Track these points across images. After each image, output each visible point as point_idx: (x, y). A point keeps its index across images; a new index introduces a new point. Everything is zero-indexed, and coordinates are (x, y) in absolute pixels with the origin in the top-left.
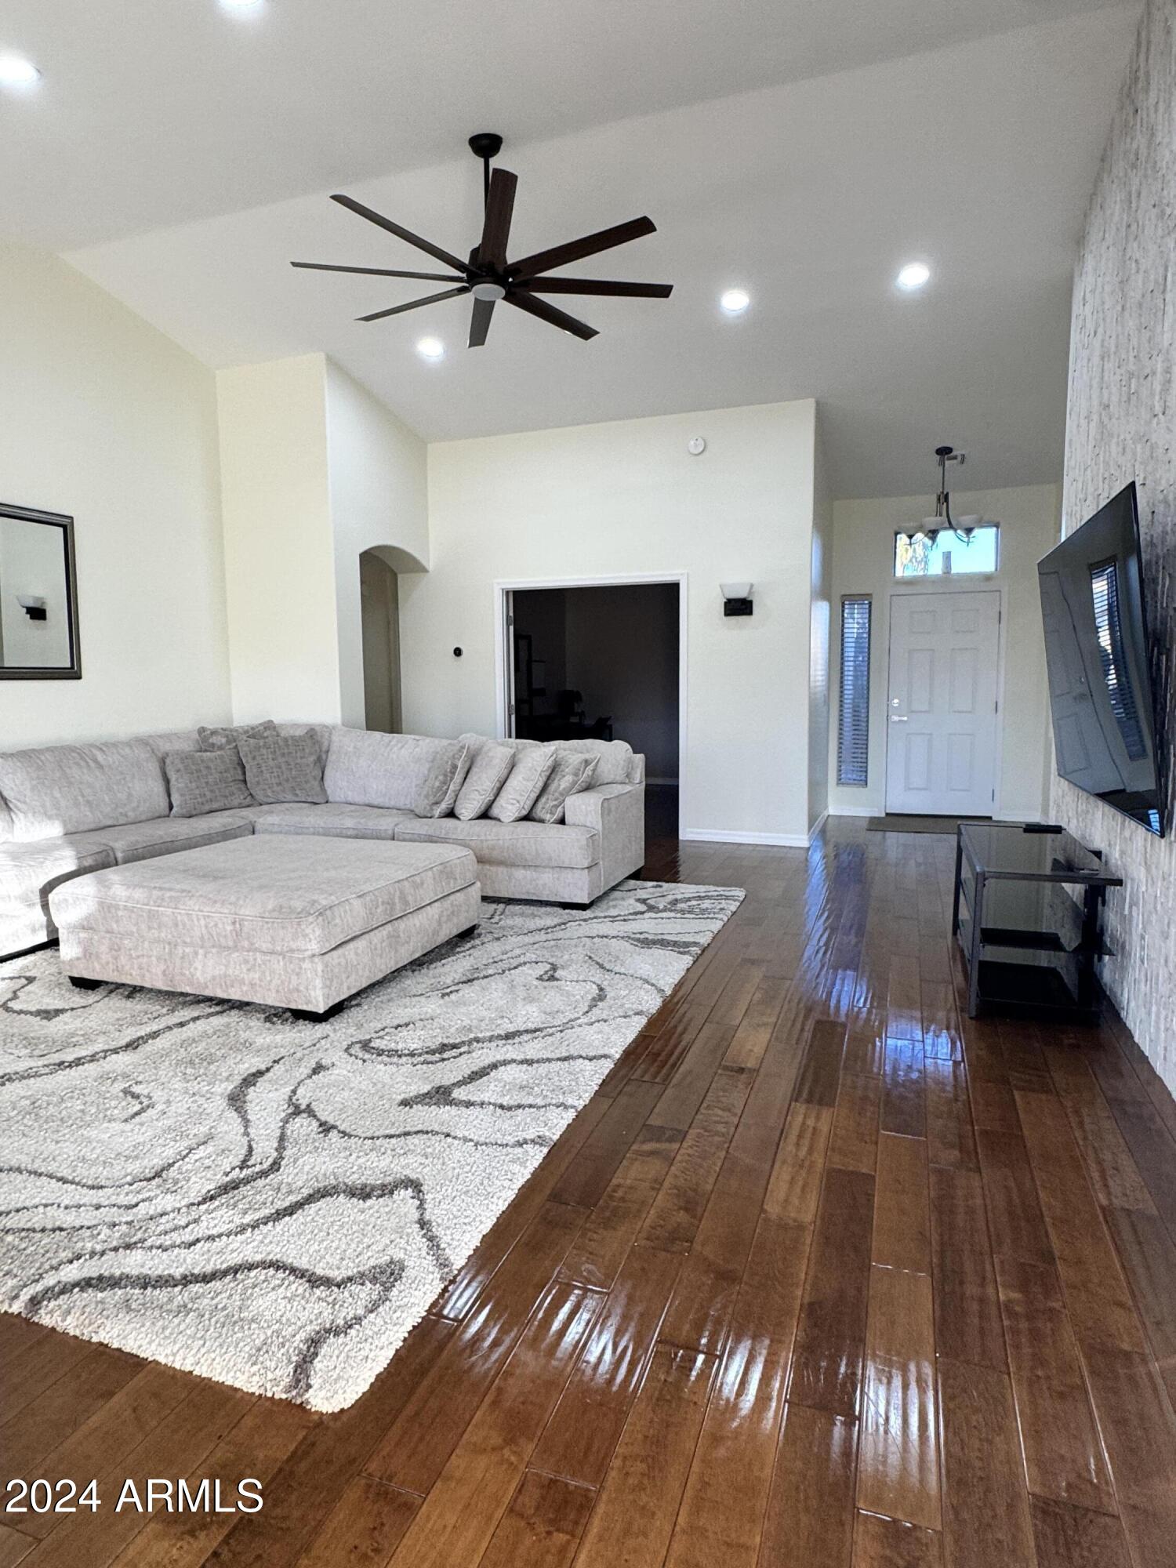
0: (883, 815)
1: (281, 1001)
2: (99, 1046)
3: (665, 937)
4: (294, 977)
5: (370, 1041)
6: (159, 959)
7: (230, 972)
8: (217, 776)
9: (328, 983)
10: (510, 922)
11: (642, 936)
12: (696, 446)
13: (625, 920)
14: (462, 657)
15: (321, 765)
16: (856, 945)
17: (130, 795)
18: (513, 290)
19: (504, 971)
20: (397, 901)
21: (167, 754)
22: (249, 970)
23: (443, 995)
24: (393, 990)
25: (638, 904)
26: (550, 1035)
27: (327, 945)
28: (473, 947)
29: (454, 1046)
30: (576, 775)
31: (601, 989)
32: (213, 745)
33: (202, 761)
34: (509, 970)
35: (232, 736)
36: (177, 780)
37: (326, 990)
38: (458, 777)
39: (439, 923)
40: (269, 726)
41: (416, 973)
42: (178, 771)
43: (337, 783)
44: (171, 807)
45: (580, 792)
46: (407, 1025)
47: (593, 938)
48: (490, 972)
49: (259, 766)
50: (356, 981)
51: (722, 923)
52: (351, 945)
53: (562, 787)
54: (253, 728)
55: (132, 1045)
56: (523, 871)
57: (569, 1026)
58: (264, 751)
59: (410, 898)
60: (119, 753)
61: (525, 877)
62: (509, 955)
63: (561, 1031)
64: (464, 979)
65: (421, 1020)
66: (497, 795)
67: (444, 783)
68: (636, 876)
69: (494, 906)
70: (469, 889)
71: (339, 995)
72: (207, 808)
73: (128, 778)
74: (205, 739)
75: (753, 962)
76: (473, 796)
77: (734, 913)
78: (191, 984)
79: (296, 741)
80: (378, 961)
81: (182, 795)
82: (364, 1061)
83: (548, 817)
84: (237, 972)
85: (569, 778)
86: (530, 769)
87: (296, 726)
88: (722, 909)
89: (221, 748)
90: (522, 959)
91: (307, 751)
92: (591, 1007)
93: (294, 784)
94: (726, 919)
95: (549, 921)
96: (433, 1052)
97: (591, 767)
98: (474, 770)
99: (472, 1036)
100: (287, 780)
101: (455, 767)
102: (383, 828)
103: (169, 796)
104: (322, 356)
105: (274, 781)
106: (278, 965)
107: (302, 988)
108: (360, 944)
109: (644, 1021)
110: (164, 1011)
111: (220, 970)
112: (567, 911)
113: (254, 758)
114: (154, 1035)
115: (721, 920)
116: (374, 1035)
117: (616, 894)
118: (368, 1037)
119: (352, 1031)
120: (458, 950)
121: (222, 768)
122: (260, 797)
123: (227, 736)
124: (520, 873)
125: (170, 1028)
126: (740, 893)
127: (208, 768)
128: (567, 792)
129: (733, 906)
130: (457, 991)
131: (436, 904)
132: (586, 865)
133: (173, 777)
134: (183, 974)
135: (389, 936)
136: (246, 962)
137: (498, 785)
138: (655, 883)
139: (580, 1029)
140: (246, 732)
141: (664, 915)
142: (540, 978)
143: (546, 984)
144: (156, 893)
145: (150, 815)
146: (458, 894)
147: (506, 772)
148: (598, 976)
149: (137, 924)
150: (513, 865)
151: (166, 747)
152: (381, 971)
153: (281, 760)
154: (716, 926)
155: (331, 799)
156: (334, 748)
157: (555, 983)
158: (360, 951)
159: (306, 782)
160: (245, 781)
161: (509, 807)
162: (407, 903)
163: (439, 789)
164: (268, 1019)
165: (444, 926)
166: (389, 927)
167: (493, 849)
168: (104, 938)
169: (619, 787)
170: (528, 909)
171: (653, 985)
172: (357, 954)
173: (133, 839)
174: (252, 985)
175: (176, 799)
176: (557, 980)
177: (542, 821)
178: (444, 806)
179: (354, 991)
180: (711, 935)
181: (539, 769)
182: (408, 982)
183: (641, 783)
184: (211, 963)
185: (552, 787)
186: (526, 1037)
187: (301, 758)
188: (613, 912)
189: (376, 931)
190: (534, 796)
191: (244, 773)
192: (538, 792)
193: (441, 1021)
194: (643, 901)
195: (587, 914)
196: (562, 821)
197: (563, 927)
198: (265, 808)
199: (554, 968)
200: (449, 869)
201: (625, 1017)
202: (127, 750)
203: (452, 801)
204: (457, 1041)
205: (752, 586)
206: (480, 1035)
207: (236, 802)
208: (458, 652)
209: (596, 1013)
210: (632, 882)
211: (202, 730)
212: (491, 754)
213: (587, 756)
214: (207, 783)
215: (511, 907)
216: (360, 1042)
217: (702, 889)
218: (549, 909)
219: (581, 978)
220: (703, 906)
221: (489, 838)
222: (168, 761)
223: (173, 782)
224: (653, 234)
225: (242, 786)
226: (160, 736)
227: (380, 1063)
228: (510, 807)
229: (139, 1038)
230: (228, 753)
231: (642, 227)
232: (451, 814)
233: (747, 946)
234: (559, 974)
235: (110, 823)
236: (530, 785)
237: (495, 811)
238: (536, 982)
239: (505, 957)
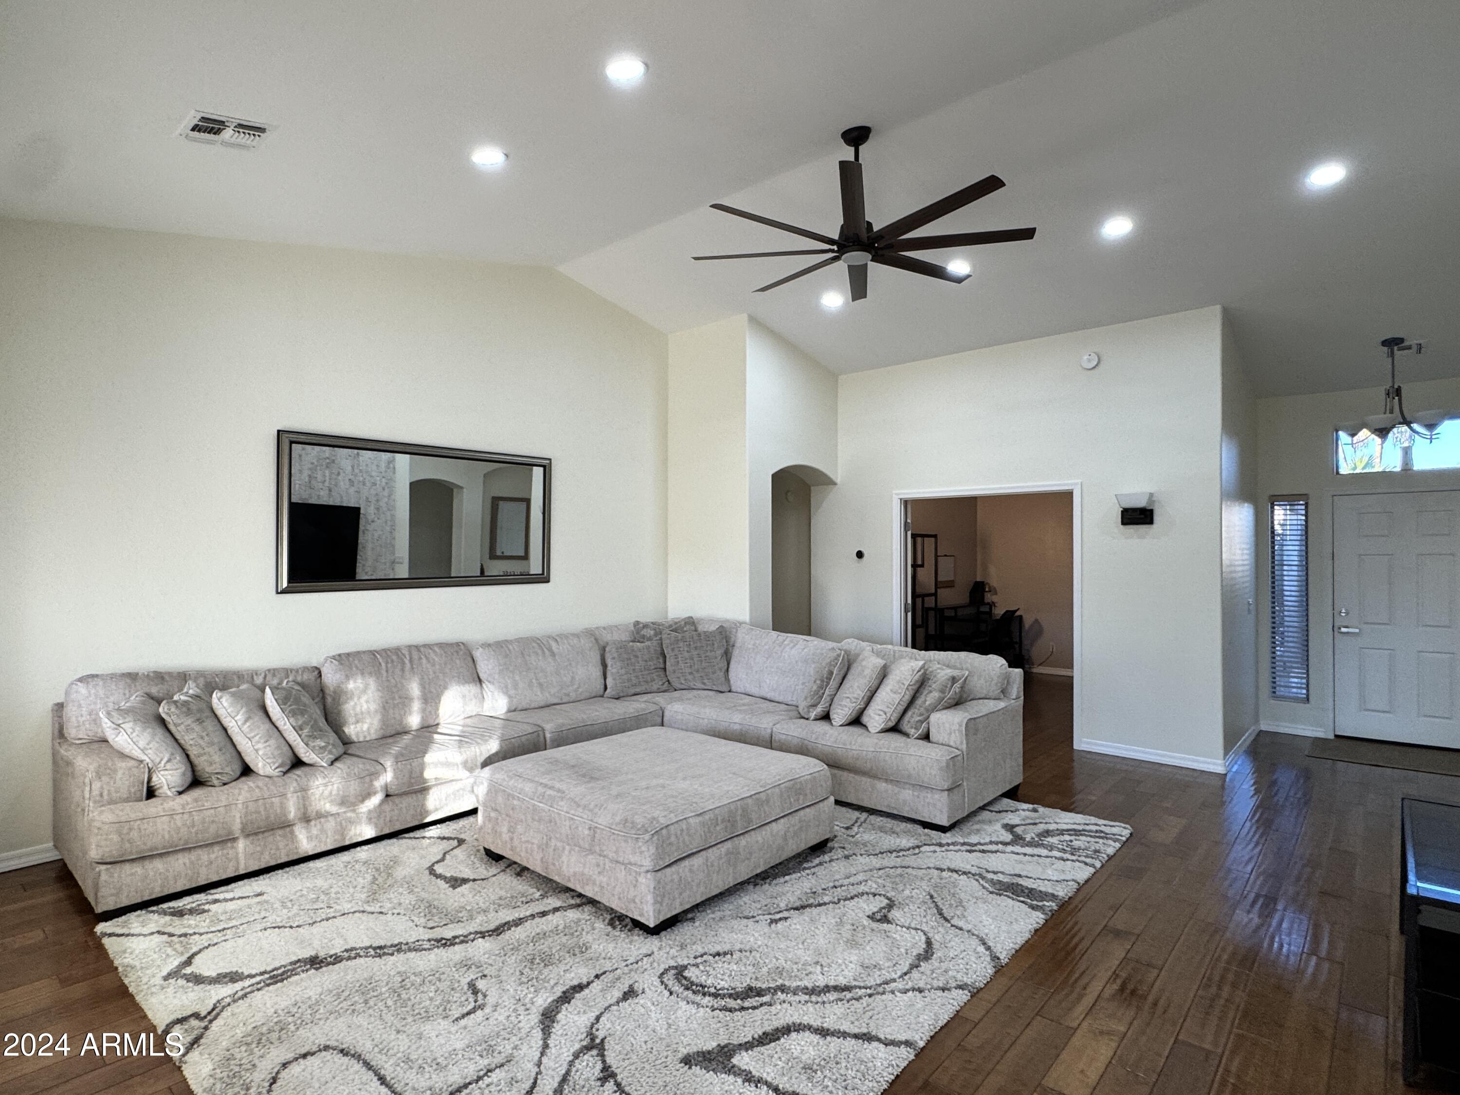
0: (1332, 737)
1: (621, 908)
2: (473, 927)
3: (1021, 881)
4: (632, 889)
5: (685, 967)
6: (539, 847)
7: (586, 871)
8: (642, 663)
9: (659, 899)
10: (866, 837)
11: (995, 877)
12: (1089, 361)
13: (983, 851)
14: (865, 558)
15: (727, 656)
16: (1258, 928)
17: (573, 678)
18: (880, 252)
19: (839, 900)
20: (738, 818)
21: (607, 643)
22: (599, 873)
23: (772, 921)
24: (727, 907)
25: (1003, 832)
26: (857, 999)
27: (661, 863)
28: (821, 864)
29: (760, 993)
30: (942, 691)
31: (929, 943)
32: (643, 637)
33: (633, 650)
34: (845, 900)
35: (658, 629)
36: (612, 666)
37: (658, 906)
38: (833, 683)
39: (785, 838)
40: (691, 622)
41: (758, 887)
42: (614, 658)
43: (740, 677)
44: (606, 688)
45: (944, 709)
46: (725, 954)
47: (942, 870)
48: (826, 899)
49: (676, 656)
50: (689, 896)
51: (1092, 870)
52: (686, 863)
53: (927, 703)
54: (676, 623)
55: (498, 931)
56: (884, 784)
57: (881, 989)
58: (681, 644)
59: (754, 816)
60: (569, 644)
61: (886, 791)
62: (852, 880)
63: (870, 996)
64: (798, 904)
65: (741, 951)
66: (868, 704)
67: (821, 687)
68: (1012, 794)
69: (856, 814)
70: (821, 804)
71: (670, 910)
72: (632, 691)
73: (574, 664)
74: (639, 631)
75: (1118, 934)
76: (844, 703)
77: (1110, 858)
78: (559, 875)
79: (708, 635)
80: (715, 876)
81: (614, 679)
82: (671, 993)
83: (912, 731)
84: (591, 873)
85: (936, 695)
86: (899, 682)
87: (712, 621)
88: (1096, 851)
89: (650, 639)
90: (862, 888)
91: (716, 645)
92: (914, 966)
93: (703, 674)
94: (1098, 865)
95: (905, 842)
96: (735, 996)
97: (957, 685)
98: (849, 677)
99: (780, 982)
100: (698, 671)
101: (831, 673)
102: (763, 726)
103: (605, 679)
104: (745, 317)
105: (688, 670)
106: (621, 873)
107: (637, 901)
108: (697, 861)
109: (963, 996)
110: (537, 895)
111: (578, 869)
112: (926, 831)
113: (673, 650)
114: (518, 922)
115: (1093, 866)
116: (692, 961)
117: (986, 815)
118: (686, 962)
119: (673, 952)
120: (805, 865)
121: (646, 657)
122: (676, 684)
123: (655, 630)
124: (882, 786)
125: (533, 916)
126: (1123, 831)
127: (636, 657)
128: (934, 709)
129: (1111, 848)
130: (786, 919)
131: (782, 820)
132: (946, 787)
133: (609, 662)
134: (554, 864)
135: (728, 853)
136: (598, 865)
137: (868, 694)
138: (1031, 806)
139: (891, 996)
140: (671, 626)
141: (1028, 850)
142: (872, 917)
143: (875, 925)
144: (541, 789)
145: (587, 695)
146: (807, 810)
147: (876, 683)
148: (931, 923)
149: (524, 814)
150: (875, 777)
151: (608, 637)
152: (717, 887)
153: (695, 653)
154: (1083, 873)
155: (733, 689)
156: (738, 645)
157: (885, 926)
158: (695, 868)
159: (714, 673)
160: (665, 669)
161: (875, 719)
162: (750, 821)
163: (816, 693)
164: (611, 924)
165: (791, 842)
166: (728, 845)
167: (857, 759)
168: (505, 820)
169: (992, 703)
170: (889, 823)
171: (988, 948)
172: (691, 871)
173: (560, 721)
174: (602, 887)
175: (609, 682)
176: (889, 922)
177: (907, 735)
178: (819, 710)
179: (687, 906)
180: (1076, 886)
181: (907, 683)
182: (746, 899)
183: (1017, 698)
184: (573, 859)
185: (919, 702)
186: (832, 996)
187: (711, 651)
188: (974, 839)
189: (714, 848)
190: (901, 708)
191: (665, 662)
192: (906, 705)
193: (758, 955)
194: (1010, 828)
195: (946, 838)
196: (926, 737)
197: (917, 851)
198: (677, 694)
199: (891, 906)
200: (798, 786)
201: (943, 990)
202: (575, 641)
203: (827, 704)
204: (764, 986)
205: (1151, 495)
206: (787, 983)
207: (655, 687)
208: (860, 555)
209: (917, 978)
210: (1006, 801)
211: (637, 623)
212: (864, 663)
213: (956, 673)
214: (634, 670)
215: (872, 818)
216: (676, 968)
217: (1079, 818)
218: (909, 826)
219: (913, 925)
220: (1076, 844)
221: (854, 748)
222: (607, 649)
223: (609, 668)
224: (1003, 188)
225: (662, 673)
226: (604, 628)
227: (683, 999)
228: (877, 718)
229: (506, 923)
230: (653, 644)
231: (992, 184)
232: (826, 717)
233: (1116, 908)
234: (895, 914)
235: (556, 701)
236: (897, 698)
237: (865, 719)
238: (866, 922)
239: (846, 882)
